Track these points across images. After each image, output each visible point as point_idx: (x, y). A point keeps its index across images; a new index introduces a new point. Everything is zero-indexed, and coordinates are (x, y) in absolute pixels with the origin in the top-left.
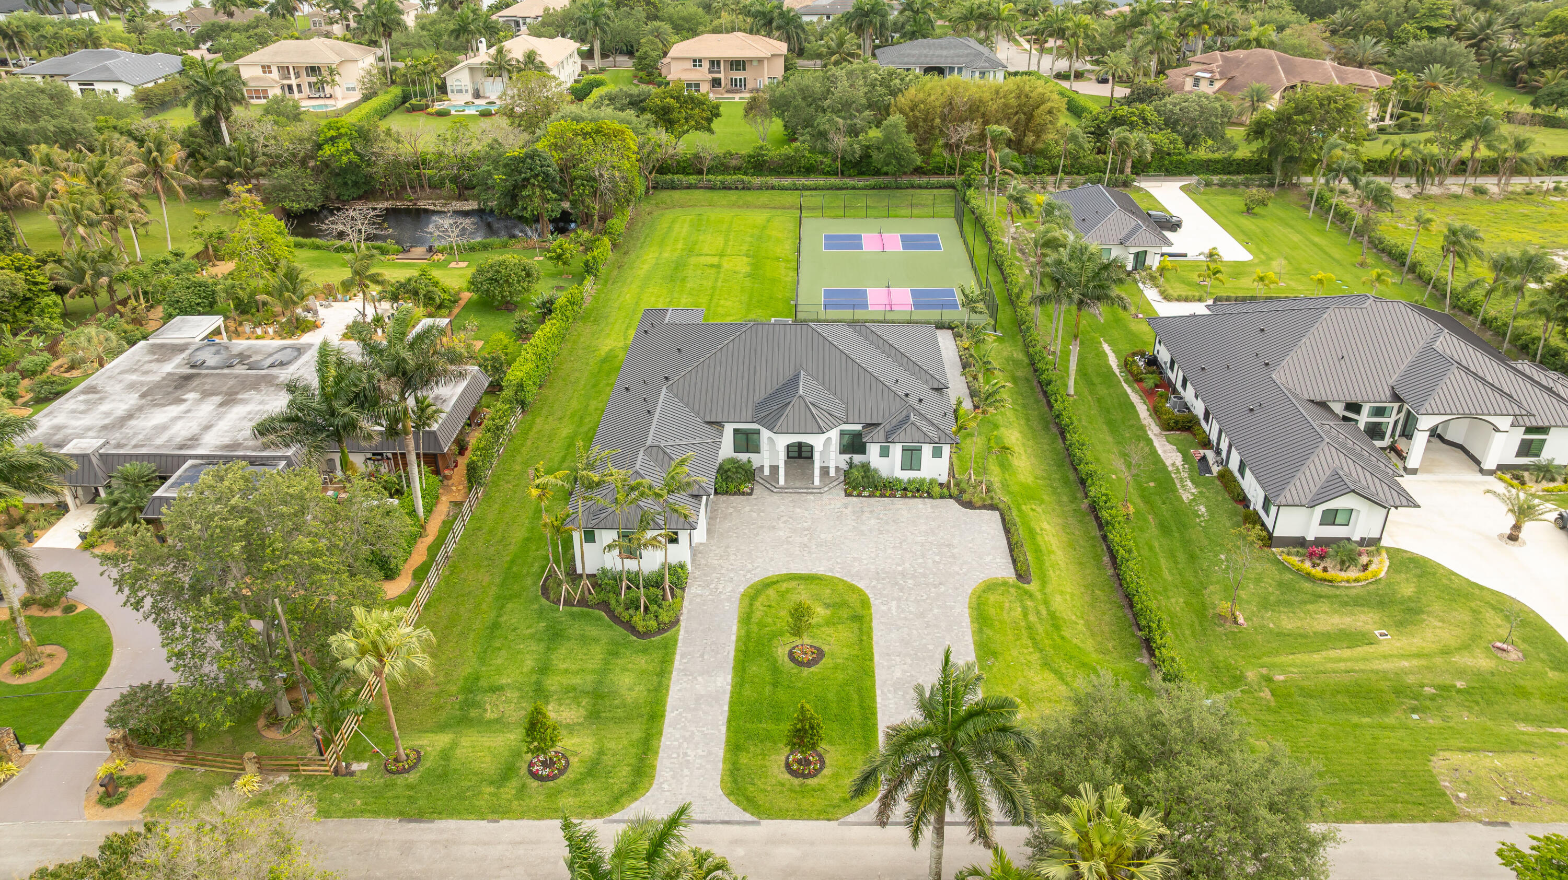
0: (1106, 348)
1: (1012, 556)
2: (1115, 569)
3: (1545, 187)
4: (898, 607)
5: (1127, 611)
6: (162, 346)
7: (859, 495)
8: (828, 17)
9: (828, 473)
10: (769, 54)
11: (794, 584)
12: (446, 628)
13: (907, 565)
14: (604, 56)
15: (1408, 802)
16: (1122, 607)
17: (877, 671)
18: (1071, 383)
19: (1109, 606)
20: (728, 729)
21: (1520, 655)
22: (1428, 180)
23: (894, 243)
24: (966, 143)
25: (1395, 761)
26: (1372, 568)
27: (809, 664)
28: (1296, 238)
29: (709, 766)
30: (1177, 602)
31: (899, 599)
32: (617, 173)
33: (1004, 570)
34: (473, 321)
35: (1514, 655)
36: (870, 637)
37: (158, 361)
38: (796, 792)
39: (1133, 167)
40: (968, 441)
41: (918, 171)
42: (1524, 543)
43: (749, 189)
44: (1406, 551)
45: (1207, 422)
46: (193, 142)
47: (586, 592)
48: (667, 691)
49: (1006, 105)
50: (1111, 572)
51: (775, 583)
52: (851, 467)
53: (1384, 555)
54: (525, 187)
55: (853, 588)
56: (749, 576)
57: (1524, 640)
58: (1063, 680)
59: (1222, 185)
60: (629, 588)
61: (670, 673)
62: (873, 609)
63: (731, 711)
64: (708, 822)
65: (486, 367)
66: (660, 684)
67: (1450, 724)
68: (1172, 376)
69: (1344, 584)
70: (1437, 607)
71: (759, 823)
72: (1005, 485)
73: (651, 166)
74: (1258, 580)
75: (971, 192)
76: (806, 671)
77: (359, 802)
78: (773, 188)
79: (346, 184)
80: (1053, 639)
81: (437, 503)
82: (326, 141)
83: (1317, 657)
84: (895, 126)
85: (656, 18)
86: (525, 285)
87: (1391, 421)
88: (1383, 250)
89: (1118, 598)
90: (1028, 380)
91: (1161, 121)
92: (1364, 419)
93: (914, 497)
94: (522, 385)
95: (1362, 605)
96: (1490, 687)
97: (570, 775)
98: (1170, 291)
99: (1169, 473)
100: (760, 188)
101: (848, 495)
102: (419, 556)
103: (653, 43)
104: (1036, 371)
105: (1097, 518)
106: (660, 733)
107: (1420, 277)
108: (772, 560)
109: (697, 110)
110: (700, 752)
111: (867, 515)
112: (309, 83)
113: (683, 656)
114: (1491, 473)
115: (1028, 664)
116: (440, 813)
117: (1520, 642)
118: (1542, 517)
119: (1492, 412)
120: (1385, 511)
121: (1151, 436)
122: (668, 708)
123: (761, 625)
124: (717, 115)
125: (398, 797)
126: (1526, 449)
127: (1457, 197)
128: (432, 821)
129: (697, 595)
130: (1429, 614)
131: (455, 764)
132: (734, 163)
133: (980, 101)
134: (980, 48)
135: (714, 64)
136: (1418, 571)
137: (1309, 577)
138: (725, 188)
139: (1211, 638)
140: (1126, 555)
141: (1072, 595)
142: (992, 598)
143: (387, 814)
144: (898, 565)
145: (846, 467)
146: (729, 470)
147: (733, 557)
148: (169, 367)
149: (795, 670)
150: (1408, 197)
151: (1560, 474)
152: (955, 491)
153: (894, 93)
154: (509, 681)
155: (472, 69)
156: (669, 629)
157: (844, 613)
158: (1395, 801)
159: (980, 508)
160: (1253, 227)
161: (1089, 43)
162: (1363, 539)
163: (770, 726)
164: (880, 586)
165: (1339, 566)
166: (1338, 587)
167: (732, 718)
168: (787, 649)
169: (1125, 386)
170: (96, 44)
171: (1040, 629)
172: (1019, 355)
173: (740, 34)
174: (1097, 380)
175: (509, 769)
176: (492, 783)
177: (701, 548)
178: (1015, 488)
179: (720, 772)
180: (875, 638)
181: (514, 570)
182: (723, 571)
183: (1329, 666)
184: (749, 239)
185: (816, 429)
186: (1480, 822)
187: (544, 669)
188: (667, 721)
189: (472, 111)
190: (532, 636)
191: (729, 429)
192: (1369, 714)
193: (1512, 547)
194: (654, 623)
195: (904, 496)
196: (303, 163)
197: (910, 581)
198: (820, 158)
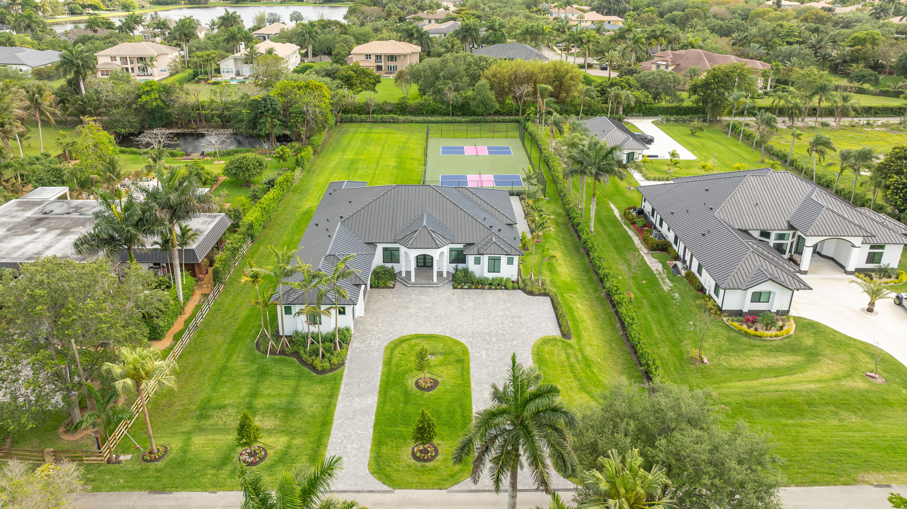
0: (613, 206)
1: (559, 323)
2: (624, 331)
3: (861, 123)
4: (487, 354)
5: (633, 356)
6: (27, 202)
7: (462, 288)
8: (445, 35)
9: (442, 275)
10: (410, 52)
11: (419, 340)
12: (192, 370)
13: (492, 329)
14: (314, 55)
15: (824, 473)
16: (630, 354)
17: (473, 393)
18: (592, 224)
19: (621, 353)
20: (374, 431)
21: (884, 380)
22: (796, 119)
23: (483, 151)
24: (525, 96)
25: (812, 446)
26: (785, 328)
27: (429, 389)
28: (721, 148)
29: (360, 455)
30: (664, 351)
31: (487, 349)
32: (317, 109)
33: (554, 331)
34: (225, 192)
35: (879, 380)
36: (468, 373)
37: (22, 210)
38: (418, 471)
39: (624, 111)
40: (530, 257)
41: (497, 113)
42: (877, 313)
43: (397, 122)
44: (805, 319)
45: (676, 245)
46: (63, 95)
47: (285, 346)
48: (335, 407)
49: (548, 76)
50: (621, 333)
51: (407, 340)
52: (456, 271)
53: (792, 321)
54: (261, 117)
55: (457, 343)
56: (391, 336)
57: (885, 371)
58: (594, 398)
59: (676, 121)
60: (312, 343)
61: (337, 396)
62: (471, 356)
63: (377, 419)
64: (359, 492)
65: (230, 215)
66: (330, 403)
67: (844, 423)
68: (653, 220)
69: (768, 338)
70: (828, 351)
71: (393, 492)
72: (552, 282)
73: (339, 108)
74: (714, 337)
75: (529, 124)
76: (427, 394)
77: (122, 481)
78: (411, 122)
79: (154, 118)
80: (586, 373)
81: (192, 295)
82: (144, 93)
83: (755, 383)
84: (483, 86)
85: (345, 33)
86: (258, 171)
87: (789, 242)
88: (773, 154)
89: (627, 349)
90: (565, 224)
91: (638, 85)
92: (772, 241)
93: (496, 289)
94: (252, 226)
95: (781, 351)
96: (866, 400)
97: (267, 461)
98: (649, 175)
99: (655, 275)
100: (404, 122)
101: (454, 288)
102: (178, 326)
103: (343, 47)
104: (570, 218)
105: (611, 301)
106: (329, 434)
107: (796, 168)
108: (405, 326)
109: (367, 79)
110: (355, 446)
111: (467, 299)
112: (139, 67)
113: (346, 385)
114: (852, 273)
115: (571, 388)
116: (177, 487)
117: (882, 372)
118: (887, 296)
119: (850, 234)
120: (791, 292)
121: (642, 254)
122: (335, 418)
123: (398, 366)
124: (379, 82)
125: (149, 477)
126: (872, 258)
127: (812, 128)
128: (171, 492)
129: (357, 348)
130: (823, 356)
131: (190, 455)
132: (388, 108)
133: (533, 73)
134: (533, 49)
135: (378, 57)
136: (814, 330)
137: (746, 334)
138: (382, 122)
139: (687, 372)
140: (631, 321)
141: (598, 346)
142: (547, 348)
143: (140, 488)
144: (486, 329)
145: (453, 271)
146: (380, 272)
147: (380, 325)
148: (29, 214)
149: (420, 393)
150: (785, 127)
151: (894, 274)
152: (522, 285)
153: (482, 69)
154: (231, 402)
155: (235, 59)
156: (337, 368)
157: (452, 358)
158: (815, 472)
159: (537, 295)
160: (696, 142)
161: (595, 48)
162: (778, 311)
163: (402, 428)
164: (475, 341)
165: (765, 328)
166: (765, 340)
167: (377, 424)
168: (414, 380)
169: (625, 227)
170: (12, 44)
171: (578, 367)
172: (560, 211)
173: (393, 41)
174: (607, 224)
175: (227, 458)
176: (214, 467)
177: (361, 319)
178: (559, 284)
179: (368, 458)
180: (471, 373)
181: (239, 334)
182: (374, 333)
183: (764, 388)
184: (396, 148)
185: (434, 246)
186: (872, 485)
187: (254, 394)
188: (334, 426)
189: (234, 82)
190: (248, 374)
191: (380, 248)
192: (792, 418)
193: (869, 315)
194: (328, 365)
195: (490, 289)
196: (129, 106)
197: (494, 338)
198: (440, 105)
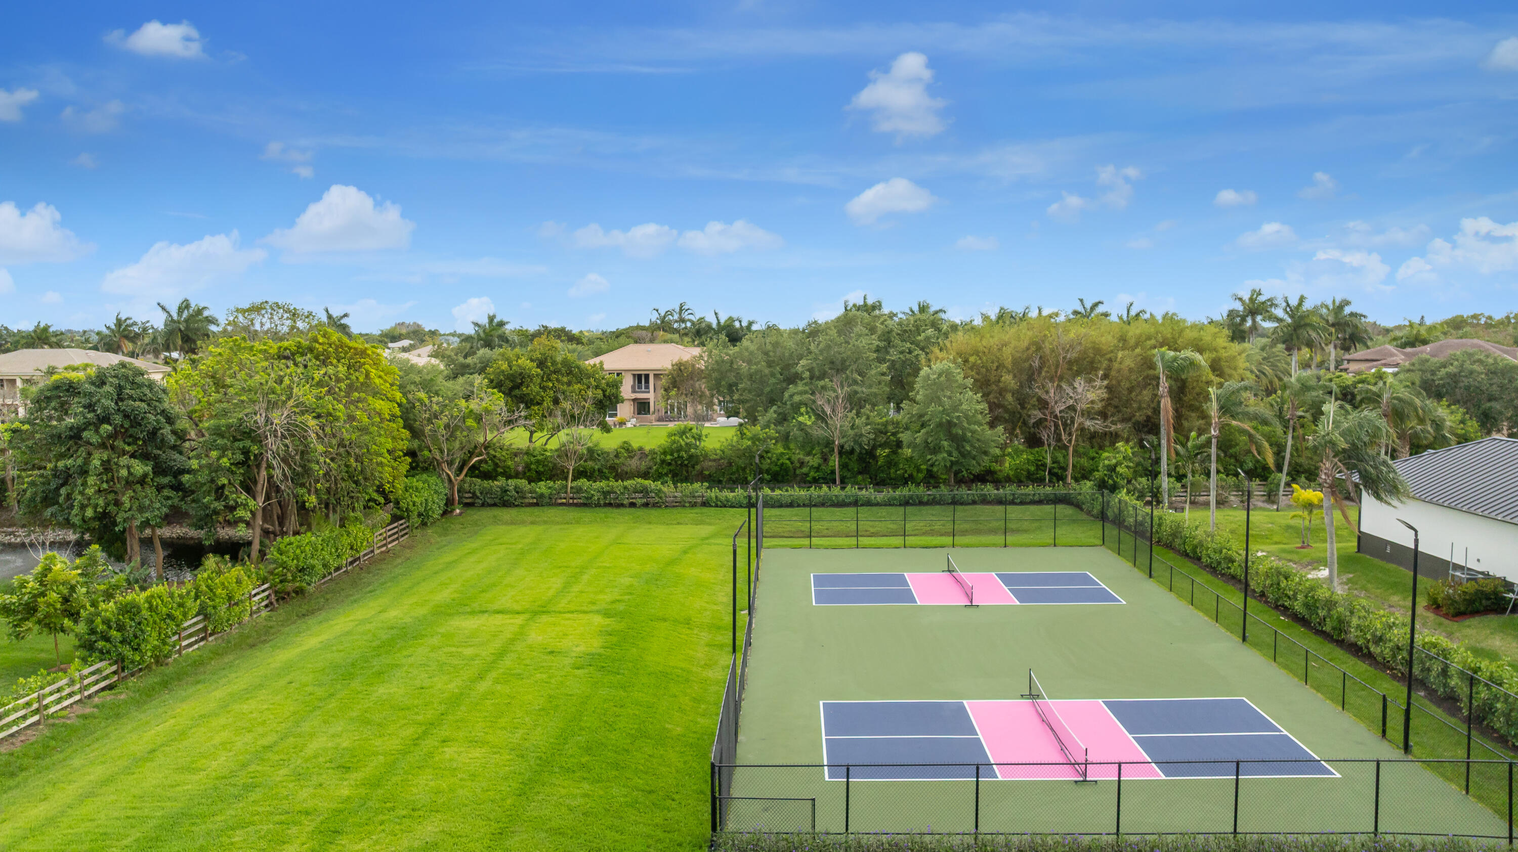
23: (991, 589)
24: (1087, 415)
73: (459, 458)
135: (642, 379)
138: (608, 505)
173: (679, 345)
198: (799, 455)
